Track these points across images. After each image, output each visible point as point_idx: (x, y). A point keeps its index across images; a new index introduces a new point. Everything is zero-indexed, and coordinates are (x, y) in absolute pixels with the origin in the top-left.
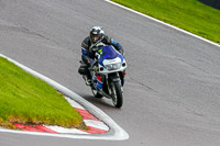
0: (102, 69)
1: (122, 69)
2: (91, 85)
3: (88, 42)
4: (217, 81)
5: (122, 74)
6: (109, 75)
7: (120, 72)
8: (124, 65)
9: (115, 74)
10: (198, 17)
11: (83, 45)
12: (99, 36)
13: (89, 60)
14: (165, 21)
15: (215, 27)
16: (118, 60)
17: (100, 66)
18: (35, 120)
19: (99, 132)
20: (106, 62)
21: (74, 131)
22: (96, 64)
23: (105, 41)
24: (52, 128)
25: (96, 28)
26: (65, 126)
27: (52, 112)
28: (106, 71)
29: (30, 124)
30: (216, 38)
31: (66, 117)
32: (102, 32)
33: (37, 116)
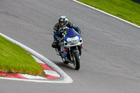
0: (66, 44)
1: (79, 44)
2: (61, 55)
3: (58, 27)
4: (129, 46)
5: (80, 47)
6: (71, 48)
7: (78, 46)
8: (81, 41)
9: (75, 47)
10: (117, 5)
11: (54, 29)
12: (64, 22)
13: (59, 39)
14: (96, 7)
15: (127, 11)
16: (77, 38)
17: (65, 42)
18: (13, 71)
19: (54, 78)
20: (69, 39)
21: (38, 77)
22: (63, 41)
23: (69, 25)
24: (24, 75)
25: (63, 17)
26: (32, 74)
27: (24, 65)
28: (69, 45)
29: (10, 73)
30: (128, 18)
31: (33, 68)
32: (66, 19)
33: (15, 68)
